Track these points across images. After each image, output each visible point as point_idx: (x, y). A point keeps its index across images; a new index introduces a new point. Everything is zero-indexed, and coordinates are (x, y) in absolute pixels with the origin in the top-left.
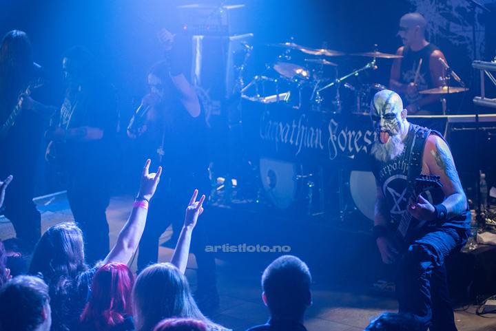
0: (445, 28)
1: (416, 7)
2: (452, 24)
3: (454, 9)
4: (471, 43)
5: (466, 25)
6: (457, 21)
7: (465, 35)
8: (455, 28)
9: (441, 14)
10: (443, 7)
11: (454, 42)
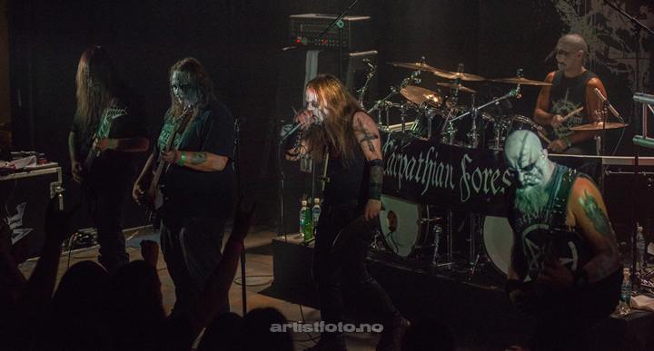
0: (603, 53)
1: (570, 27)
2: (612, 49)
3: (614, 32)
4: (633, 72)
5: (628, 52)
6: (617, 46)
7: (626, 62)
8: (615, 54)
9: (599, 37)
10: (600, 29)
11: (613, 70)
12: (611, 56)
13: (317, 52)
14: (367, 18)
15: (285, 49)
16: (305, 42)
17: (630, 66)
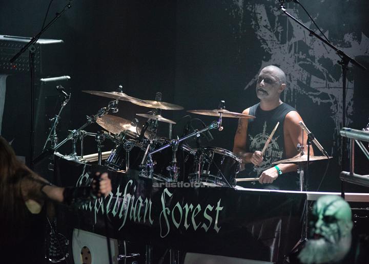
0: (305, 82)
2: (314, 78)
3: (316, 61)
5: (331, 81)
6: (319, 75)
7: (328, 92)
8: (317, 83)
9: (300, 65)
10: (304, 57)
11: (314, 100)
12: (313, 85)
13: (5, 77)
14: (60, 41)
17: (332, 95)
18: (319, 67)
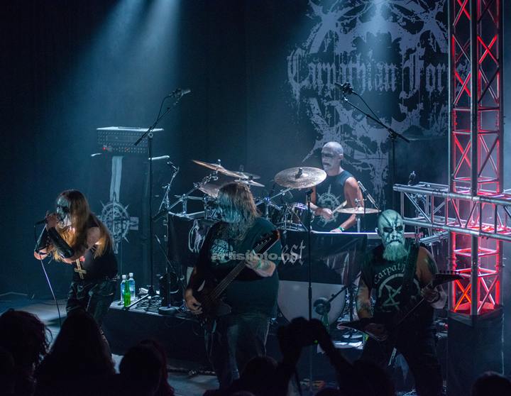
13: (121, 158)
14: (161, 129)
15: (93, 155)
16: (110, 149)
18: (361, 144)
